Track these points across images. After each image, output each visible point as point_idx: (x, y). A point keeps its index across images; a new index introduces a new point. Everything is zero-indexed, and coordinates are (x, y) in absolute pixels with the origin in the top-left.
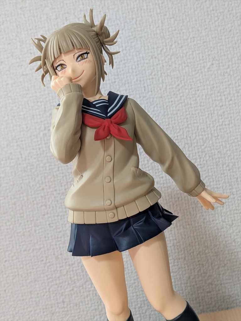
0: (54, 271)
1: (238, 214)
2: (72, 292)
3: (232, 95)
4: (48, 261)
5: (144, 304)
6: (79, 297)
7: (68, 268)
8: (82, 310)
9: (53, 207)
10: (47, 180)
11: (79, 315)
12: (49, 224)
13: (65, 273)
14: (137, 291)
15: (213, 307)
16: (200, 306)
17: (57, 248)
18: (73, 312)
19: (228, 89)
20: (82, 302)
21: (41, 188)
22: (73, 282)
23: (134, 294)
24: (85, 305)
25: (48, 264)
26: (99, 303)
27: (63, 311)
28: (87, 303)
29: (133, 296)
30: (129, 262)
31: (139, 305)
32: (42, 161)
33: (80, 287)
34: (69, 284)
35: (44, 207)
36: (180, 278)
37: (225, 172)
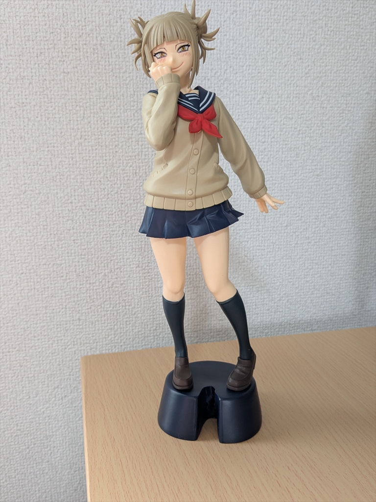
0: (73, 288)
1: (260, 251)
2: (89, 310)
3: (275, 133)
4: (68, 277)
5: (160, 327)
6: (96, 316)
7: (88, 286)
8: (97, 328)
9: (80, 223)
10: (76, 194)
11: (93, 334)
12: (74, 240)
13: (84, 292)
14: (154, 314)
15: (222, 334)
16: (211, 332)
17: (79, 266)
18: (88, 329)
19: (272, 126)
20: (98, 321)
21: (70, 201)
22: (91, 301)
23: (151, 317)
24: (102, 324)
25: (68, 281)
26: (115, 323)
27: (77, 329)
28: (103, 322)
29: (150, 319)
30: (150, 286)
31: (154, 328)
32: (74, 172)
33: (98, 306)
34: (87, 302)
35: (70, 221)
36: (197, 305)
37: (255, 208)
